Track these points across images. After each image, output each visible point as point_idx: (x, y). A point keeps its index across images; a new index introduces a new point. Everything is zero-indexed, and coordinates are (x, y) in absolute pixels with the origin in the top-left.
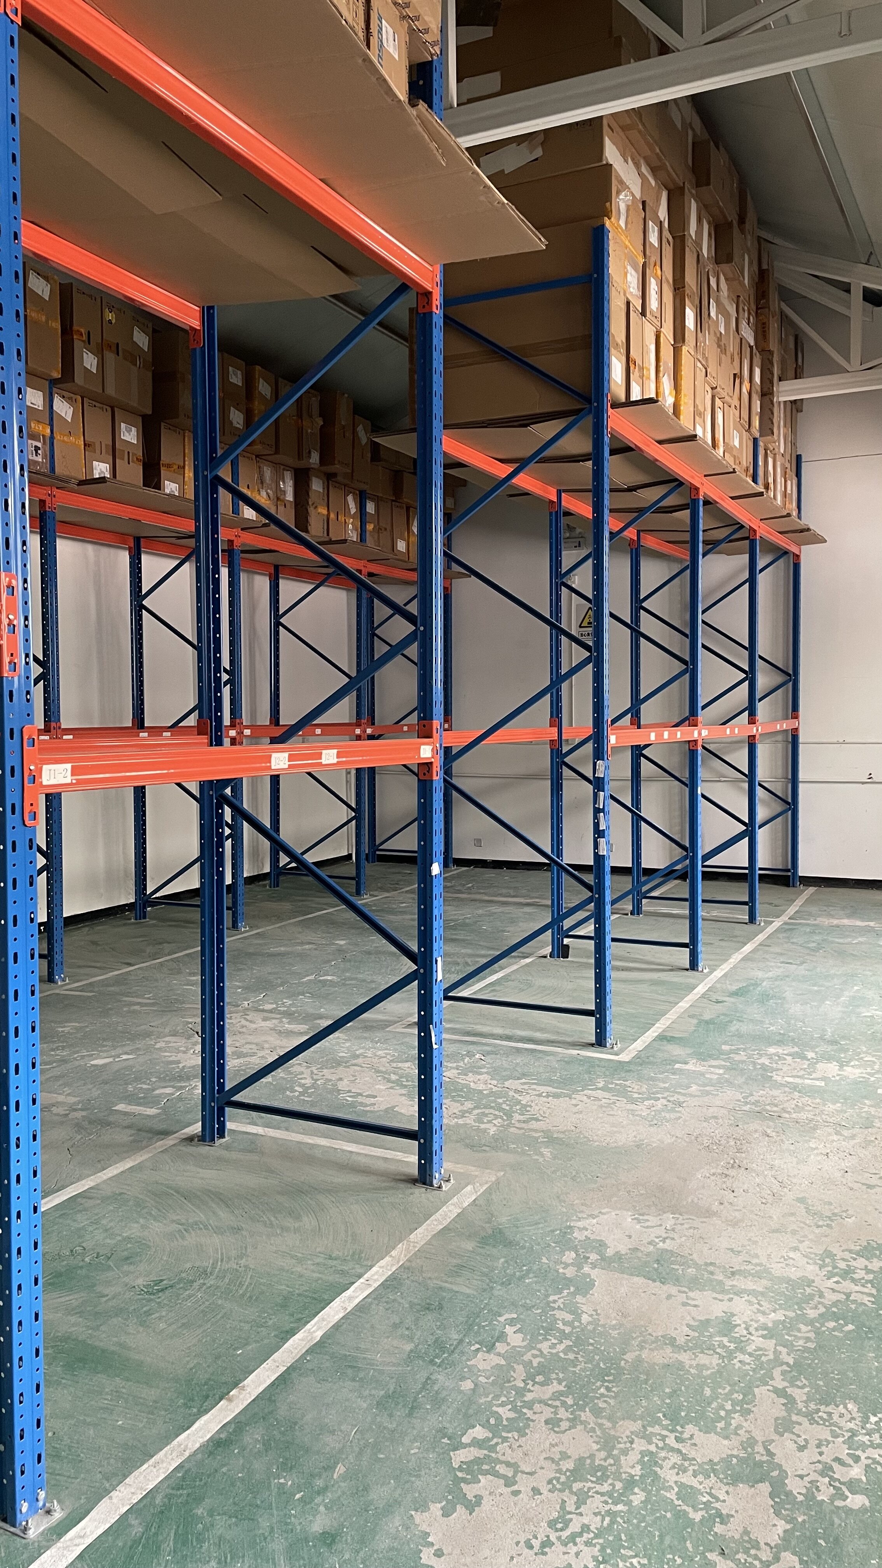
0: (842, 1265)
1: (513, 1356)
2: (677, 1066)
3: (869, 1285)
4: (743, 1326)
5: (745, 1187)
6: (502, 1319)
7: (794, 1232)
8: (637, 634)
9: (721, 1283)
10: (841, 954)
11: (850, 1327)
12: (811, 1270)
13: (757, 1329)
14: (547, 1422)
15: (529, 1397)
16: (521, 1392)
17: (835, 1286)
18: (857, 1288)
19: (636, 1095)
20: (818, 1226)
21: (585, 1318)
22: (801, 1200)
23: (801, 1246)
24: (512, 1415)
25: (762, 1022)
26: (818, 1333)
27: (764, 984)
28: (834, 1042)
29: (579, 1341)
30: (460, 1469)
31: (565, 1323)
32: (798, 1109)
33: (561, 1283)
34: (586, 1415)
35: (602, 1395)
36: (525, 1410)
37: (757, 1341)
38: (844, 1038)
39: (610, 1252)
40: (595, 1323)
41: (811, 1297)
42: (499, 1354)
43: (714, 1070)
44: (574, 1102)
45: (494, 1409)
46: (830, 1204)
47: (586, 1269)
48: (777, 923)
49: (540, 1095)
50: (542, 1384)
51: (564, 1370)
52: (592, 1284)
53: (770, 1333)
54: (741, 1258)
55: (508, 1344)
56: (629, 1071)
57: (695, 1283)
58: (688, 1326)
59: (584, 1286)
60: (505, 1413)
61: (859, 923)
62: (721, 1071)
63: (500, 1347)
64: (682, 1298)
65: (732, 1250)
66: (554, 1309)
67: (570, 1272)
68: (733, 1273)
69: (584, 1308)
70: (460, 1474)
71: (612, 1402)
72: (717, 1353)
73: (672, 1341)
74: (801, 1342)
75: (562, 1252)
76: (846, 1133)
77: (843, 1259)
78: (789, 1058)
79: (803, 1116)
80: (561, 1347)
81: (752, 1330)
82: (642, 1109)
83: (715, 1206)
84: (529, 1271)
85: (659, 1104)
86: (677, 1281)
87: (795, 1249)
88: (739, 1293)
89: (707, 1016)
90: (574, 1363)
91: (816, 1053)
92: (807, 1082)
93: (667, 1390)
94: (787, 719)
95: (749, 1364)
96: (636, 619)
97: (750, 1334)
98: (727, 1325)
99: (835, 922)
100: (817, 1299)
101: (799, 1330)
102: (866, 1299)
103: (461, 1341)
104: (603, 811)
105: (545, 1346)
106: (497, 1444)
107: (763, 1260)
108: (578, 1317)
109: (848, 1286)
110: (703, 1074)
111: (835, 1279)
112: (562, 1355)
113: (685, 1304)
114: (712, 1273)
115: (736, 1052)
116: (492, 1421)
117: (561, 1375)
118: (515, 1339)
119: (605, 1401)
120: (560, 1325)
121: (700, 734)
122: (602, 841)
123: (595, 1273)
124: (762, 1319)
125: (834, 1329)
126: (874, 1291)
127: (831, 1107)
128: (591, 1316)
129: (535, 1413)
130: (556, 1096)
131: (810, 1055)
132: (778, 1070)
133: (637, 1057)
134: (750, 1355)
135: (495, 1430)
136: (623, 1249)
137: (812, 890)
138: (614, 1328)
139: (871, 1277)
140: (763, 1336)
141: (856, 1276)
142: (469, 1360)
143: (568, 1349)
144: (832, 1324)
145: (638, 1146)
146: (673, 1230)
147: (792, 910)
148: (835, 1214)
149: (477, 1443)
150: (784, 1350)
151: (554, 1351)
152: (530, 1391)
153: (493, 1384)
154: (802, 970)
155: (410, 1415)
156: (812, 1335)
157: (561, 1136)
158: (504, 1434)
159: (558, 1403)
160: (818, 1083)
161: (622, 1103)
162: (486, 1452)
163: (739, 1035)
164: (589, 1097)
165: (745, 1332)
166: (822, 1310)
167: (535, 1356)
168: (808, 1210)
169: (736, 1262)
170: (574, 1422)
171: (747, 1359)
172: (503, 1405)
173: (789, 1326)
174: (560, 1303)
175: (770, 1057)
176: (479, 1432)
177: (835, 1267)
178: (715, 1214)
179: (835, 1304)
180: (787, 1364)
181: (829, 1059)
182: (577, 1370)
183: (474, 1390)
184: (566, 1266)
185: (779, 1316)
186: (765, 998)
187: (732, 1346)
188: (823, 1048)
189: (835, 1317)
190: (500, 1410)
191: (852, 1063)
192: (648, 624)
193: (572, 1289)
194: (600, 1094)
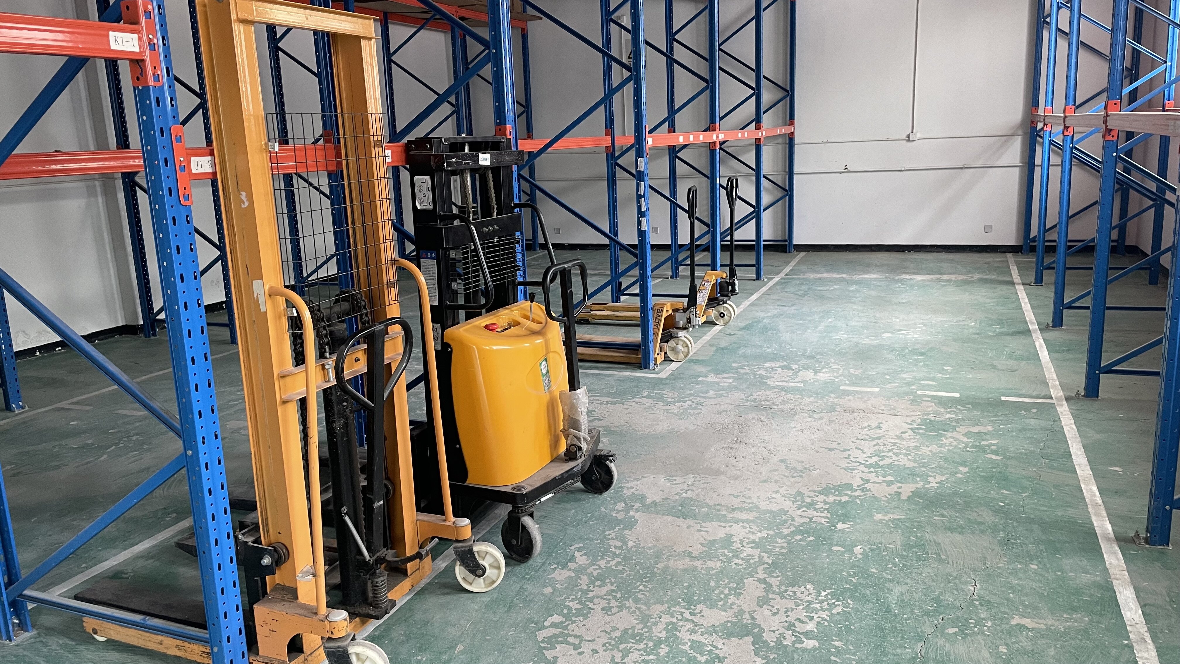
0: (809, 500)
1: (580, 571)
2: (700, 379)
3: (826, 512)
4: (739, 542)
5: (744, 455)
6: (572, 548)
7: (776, 482)
8: (671, 61)
9: (724, 516)
10: (821, 298)
11: (812, 538)
12: (787, 505)
13: (747, 543)
14: (603, 609)
15: (591, 594)
16: (585, 592)
17: (803, 514)
18: (819, 514)
19: (670, 400)
20: (793, 477)
21: (630, 544)
22: (782, 461)
23: (781, 490)
24: (579, 606)
25: (761, 346)
26: (789, 543)
27: (765, 320)
28: (811, 357)
29: (626, 559)
30: (543, 642)
31: (616, 547)
32: (784, 402)
33: (613, 523)
34: (630, 603)
35: (641, 590)
36: (587, 603)
37: (748, 550)
38: (819, 354)
39: (648, 501)
40: (637, 546)
41: (786, 521)
42: (570, 570)
43: (726, 380)
44: (625, 406)
45: (567, 603)
46: (803, 462)
47: (632, 513)
48: (776, 279)
49: (602, 403)
50: (600, 586)
51: (615, 577)
52: (636, 522)
53: (756, 545)
54: (739, 500)
55: (577, 563)
56: (665, 384)
57: (708, 517)
58: (701, 544)
59: (631, 524)
60: (574, 605)
61: (835, 276)
62: (731, 381)
63: (571, 565)
64: (698, 527)
65: (733, 495)
66: (609, 539)
67: (621, 516)
68: (733, 510)
69: (630, 537)
70: (543, 645)
71: (647, 594)
72: (720, 560)
73: (690, 554)
74: (777, 550)
75: (616, 503)
76: (816, 416)
77: (809, 497)
78: (780, 370)
79: (786, 407)
80: (614, 562)
81: (744, 544)
82: (674, 409)
83: (723, 468)
84: (591, 517)
85: (686, 405)
86: (694, 517)
87: (777, 492)
88: (737, 521)
89: (723, 345)
90: (622, 572)
91: (799, 365)
92: (792, 384)
93: (686, 584)
94: (786, 125)
95: (741, 565)
96: (670, 48)
97: (743, 546)
98: (728, 541)
99: (819, 276)
100: (790, 522)
101: (777, 542)
102: (823, 520)
103: (544, 563)
104: (643, 196)
105: (602, 563)
106: (568, 625)
107: (754, 500)
108: (626, 543)
109: (811, 513)
110: (718, 383)
111: (804, 509)
112: (614, 568)
113: (699, 531)
114: (719, 511)
115: (742, 367)
116: (565, 611)
117: (613, 580)
118: (581, 559)
119: (643, 594)
120: (613, 549)
121: (718, 137)
122: (644, 220)
123: (637, 515)
124: (752, 537)
125: (800, 540)
126: (829, 515)
127: (807, 400)
128: (635, 542)
129: (594, 604)
130: (613, 403)
131: (794, 366)
132: (771, 378)
133: (672, 374)
134: (742, 559)
135: (567, 617)
136: (657, 499)
137: (803, 254)
138: (650, 548)
139: (828, 506)
140: (752, 547)
141: (817, 507)
142: (548, 575)
143: (619, 563)
144: (798, 537)
145: (670, 433)
146: (693, 485)
147: (787, 269)
148: (805, 469)
149: (554, 625)
150: (766, 555)
151: (609, 565)
152: (591, 591)
153: (566, 588)
154: (792, 310)
155: (508, 611)
156: (785, 545)
157: (616, 429)
158: (573, 619)
159: (610, 597)
160: (799, 385)
161: (661, 406)
162: (561, 630)
163: (745, 356)
164: (636, 403)
165: (740, 546)
166: (793, 529)
167: (595, 569)
168: (787, 468)
169: (736, 502)
170: (621, 608)
171: (740, 562)
172: (573, 600)
173: (770, 539)
174: (613, 535)
175: (766, 370)
176: (556, 618)
177: (804, 502)
178: (723, 473)
179: (802, 525)
180: (768, 563)
181: (807, 368)
182: (624, 576)
183: (553, 593)
184: (618, 512)
185: (764, 534)
186: (765, 330)
187: (731, 555)
188: (804, 361)
189: (802, 533)
190: (571, 604)
191: (824, 371)
192: (679, 53)
193: (622, 526)
194: (644, 400)
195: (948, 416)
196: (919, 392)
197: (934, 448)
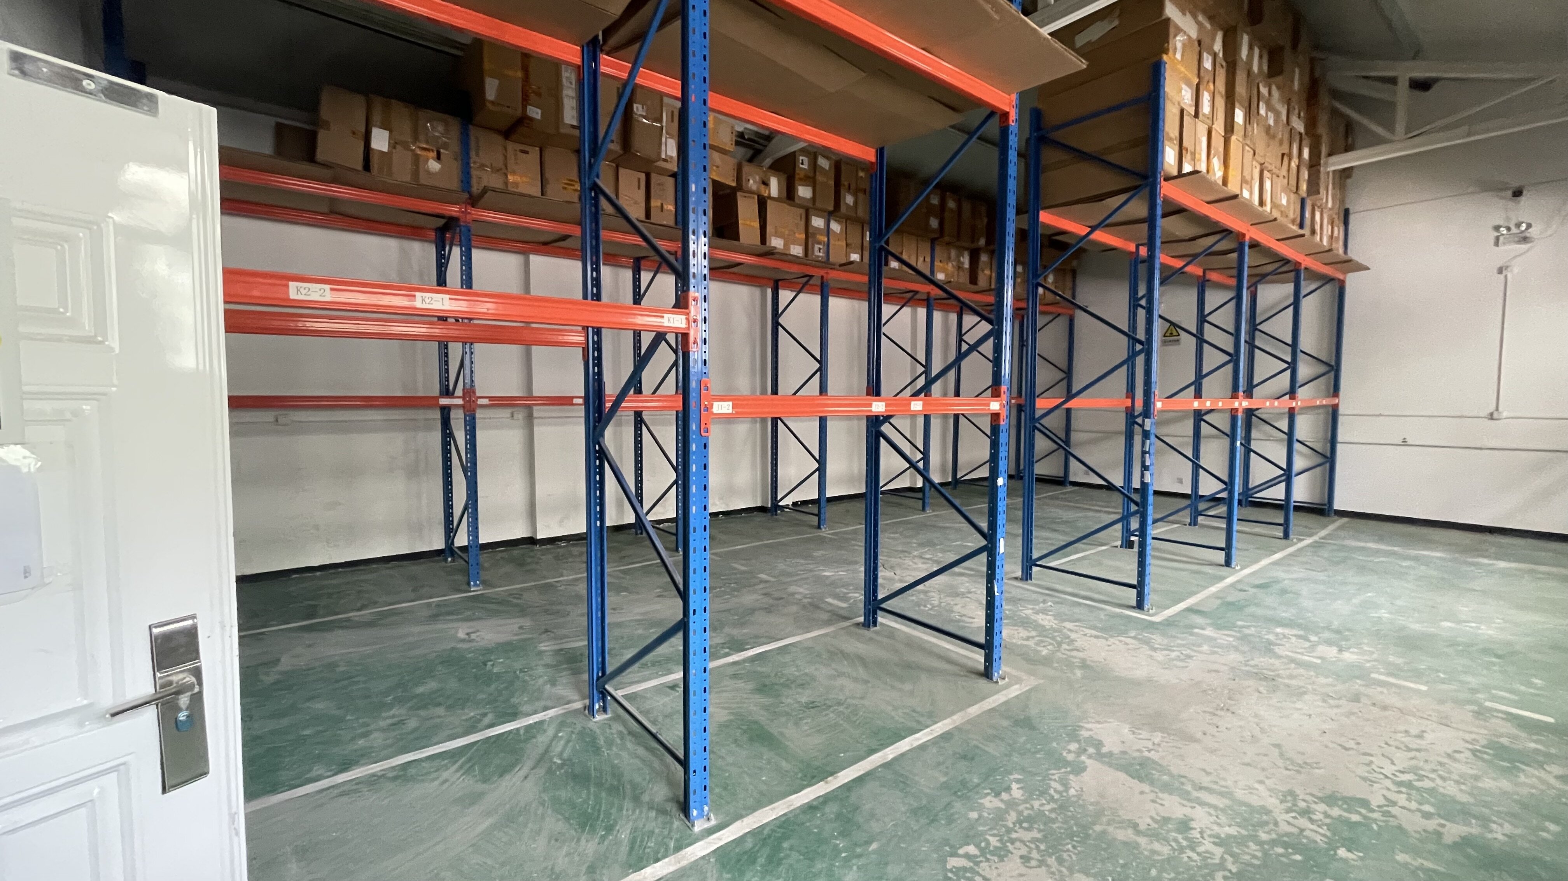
0: (1302, 805)
1: (1012, 804)
2: (1196, 630)
3: (1325, 828)
4: (1199, 830)
5: (1229, 726)
6: (1012, 777)
7: (1263, 769)
9: (1188, 793)
10: (1362, 569)
11: (1298, 857)
12: (1272, 802)
13: (1210, 836)
14: (1022, 857)
15: (1014, 835)
16: (1009, 831)
17: (1291, 820)
18: (1314, 827)
19: (1157, 646)
20: (1287, 769)
21: (1072, 792)
22: (1278, 746)
23: (1267, 782)
24: (998, 845)
25: (1275, 609)
26: (1266, 854)
27: (1286, 582)
28: (1338, 632)
29: (1063, 807)
30: (951, 871)
31: (1056, 791)
32: (1291, 677)
33: (1060, 762)
34: (1052, 861)
35: (1068, 850)
36: (1008, 844)
37: (1207, 845)
38: (1349, 630)
39: (1104, 750)
40: (1079, 797)
41: (1266, 823)
42: (1002, 800)
43: (1225, 638)
44: (1109, 643)
45: (988, 837)
46: (1303, 754)
47: (1083, 758)
48: (1308, 541)
49: (1085, 635)
50: (1026, 829)
51: (1045, 824)
52: (1084, 769)
53: (1220, 841)
54: (1209, 779)
55: (1011, 795)
56: (1157, 629)
57: (1167, 788)
58: (1152, 818)
59: (1079, 769)
60: (994, 841)
61: (1383, 547)
62: (1231, 639)
63: (1005, 796)
64: (1152, 796)
65: (1204, 770)
66: (1051, 779)
67: (1070, 757)
68: (1201, 788)
69: (1073, 784)
70: (950, 875)
71: (1074, 857)
72: (1170, 845)
73: (1135, 826)
74: (1247, 857)
75: (1069, 742)
76: (1332, 702)
77: (1304, 800)
78: (1294, 639)
79: (1294, 682)
80: (1048, 807)
81: (1205, 835)
82: (1160, 656)
83: (1199, 735)
84: (1041, 750)
85: (1173, 655)
86: (1152, 783)
87: (1261, 782)
88: (1202, 804)
89: (1230, 599)
90: (1053, 821)
91: (1320, 638)
92: (1307, 658)
93: (1121, 862)
95: (1196, 861)
97: (1203, 837)
98: (1184, 826)
99: (1362, 544)
100: (1271, 826)
101: (1248, 847)
102: (1318, 838)
103: (978, 785)
105: (1036, 804)
106: (981, 862)
107: (1229, 783)
108: (1067, 790)
109: (1303, 822)
110: (1215, 639)
111: (1293, 814)
112: (1047, 813)
113: (1153, 801)
114: (1183, 784)
115: (1248, 627)
116: (983, 845)
117: (1042, 827)
118: (1016, 792)
119: (1070, 856)
120: (1052, 791)
121: (1241, 404)
123: (1089, 762)
124: (1215, 827)
125: (1282, 855)
126: (1328, 834)
127: (1322, 680)
128: (1077, 791)
129: (1015, 848)
130: (1096, 637)
131: (1313, 638)
132: (1279, 645)
133: (1166, 620)
134: (1198, 854)
135: (983, 852)
136: (1116, 750)
137: (1345, 520)
138: (1092, 804)
139: (1328, 821)
140: (1214, 843)
141: (1314, 817)
142: (981, 799)
143: (1052, 810)
144: (1280, 850)
145: (1149, 681)
146: (1159, 745)
147: (1323, 533)
148: (1305, 763)
149: (967, 856)
150: (1230, 859)
151: (1042, 809)
152: (1016, 832)
153: (992, 819)
154: (1321, 576)
155: (929, 824)
156: (1259, 854)
157: (1092, 664)
158: (988, 856)
159: (1033, 846)
160: (1315, 660)
161: (1145, 649)
162: (972, 864)
163: (1255, 617)
164: (1121, 641)
165: (1199, 836)
166: (1274, 836)
167: (1027, 808)
168: (1281, 755)
169: (1206, 781)
170: (1042, 863)
171: (1195, 856)
172: (994, 835)
173: (1242, 841)
174: (1056, 777)
175: (1277, 635)
176: (971, 849)
177: (1295, 805)
178: (1197, 741)
179: (1287, 834)
180: (1230, 871)
181: (1329, 643)
182: (1054, 826)
183: (977, 820)
184: (1070, 751)
185: (1233, 831)
186: (1284, 592)
187: (1185, 843)
188: (1327, 635)
189: (1286, 846)
190: (991, 839)
191: (1351, 650)
193: (1069, 769)
194: (1129, 640)
195: (1533, 745)
196: (1488, 704)
197: (1505, 784)
